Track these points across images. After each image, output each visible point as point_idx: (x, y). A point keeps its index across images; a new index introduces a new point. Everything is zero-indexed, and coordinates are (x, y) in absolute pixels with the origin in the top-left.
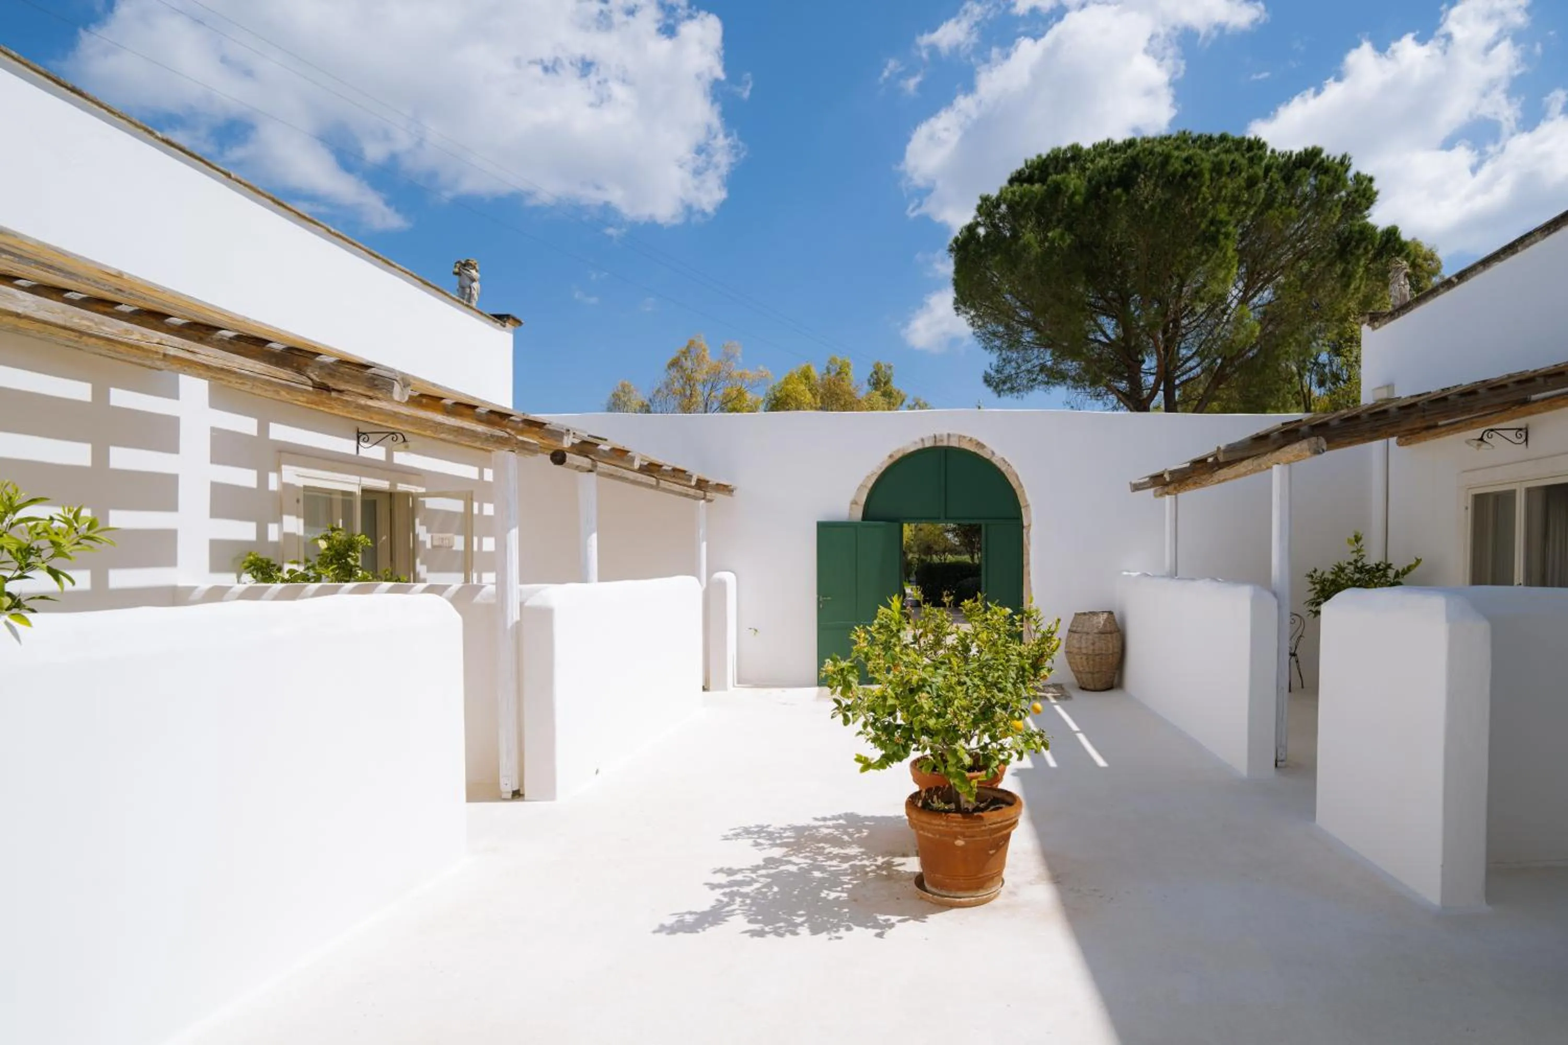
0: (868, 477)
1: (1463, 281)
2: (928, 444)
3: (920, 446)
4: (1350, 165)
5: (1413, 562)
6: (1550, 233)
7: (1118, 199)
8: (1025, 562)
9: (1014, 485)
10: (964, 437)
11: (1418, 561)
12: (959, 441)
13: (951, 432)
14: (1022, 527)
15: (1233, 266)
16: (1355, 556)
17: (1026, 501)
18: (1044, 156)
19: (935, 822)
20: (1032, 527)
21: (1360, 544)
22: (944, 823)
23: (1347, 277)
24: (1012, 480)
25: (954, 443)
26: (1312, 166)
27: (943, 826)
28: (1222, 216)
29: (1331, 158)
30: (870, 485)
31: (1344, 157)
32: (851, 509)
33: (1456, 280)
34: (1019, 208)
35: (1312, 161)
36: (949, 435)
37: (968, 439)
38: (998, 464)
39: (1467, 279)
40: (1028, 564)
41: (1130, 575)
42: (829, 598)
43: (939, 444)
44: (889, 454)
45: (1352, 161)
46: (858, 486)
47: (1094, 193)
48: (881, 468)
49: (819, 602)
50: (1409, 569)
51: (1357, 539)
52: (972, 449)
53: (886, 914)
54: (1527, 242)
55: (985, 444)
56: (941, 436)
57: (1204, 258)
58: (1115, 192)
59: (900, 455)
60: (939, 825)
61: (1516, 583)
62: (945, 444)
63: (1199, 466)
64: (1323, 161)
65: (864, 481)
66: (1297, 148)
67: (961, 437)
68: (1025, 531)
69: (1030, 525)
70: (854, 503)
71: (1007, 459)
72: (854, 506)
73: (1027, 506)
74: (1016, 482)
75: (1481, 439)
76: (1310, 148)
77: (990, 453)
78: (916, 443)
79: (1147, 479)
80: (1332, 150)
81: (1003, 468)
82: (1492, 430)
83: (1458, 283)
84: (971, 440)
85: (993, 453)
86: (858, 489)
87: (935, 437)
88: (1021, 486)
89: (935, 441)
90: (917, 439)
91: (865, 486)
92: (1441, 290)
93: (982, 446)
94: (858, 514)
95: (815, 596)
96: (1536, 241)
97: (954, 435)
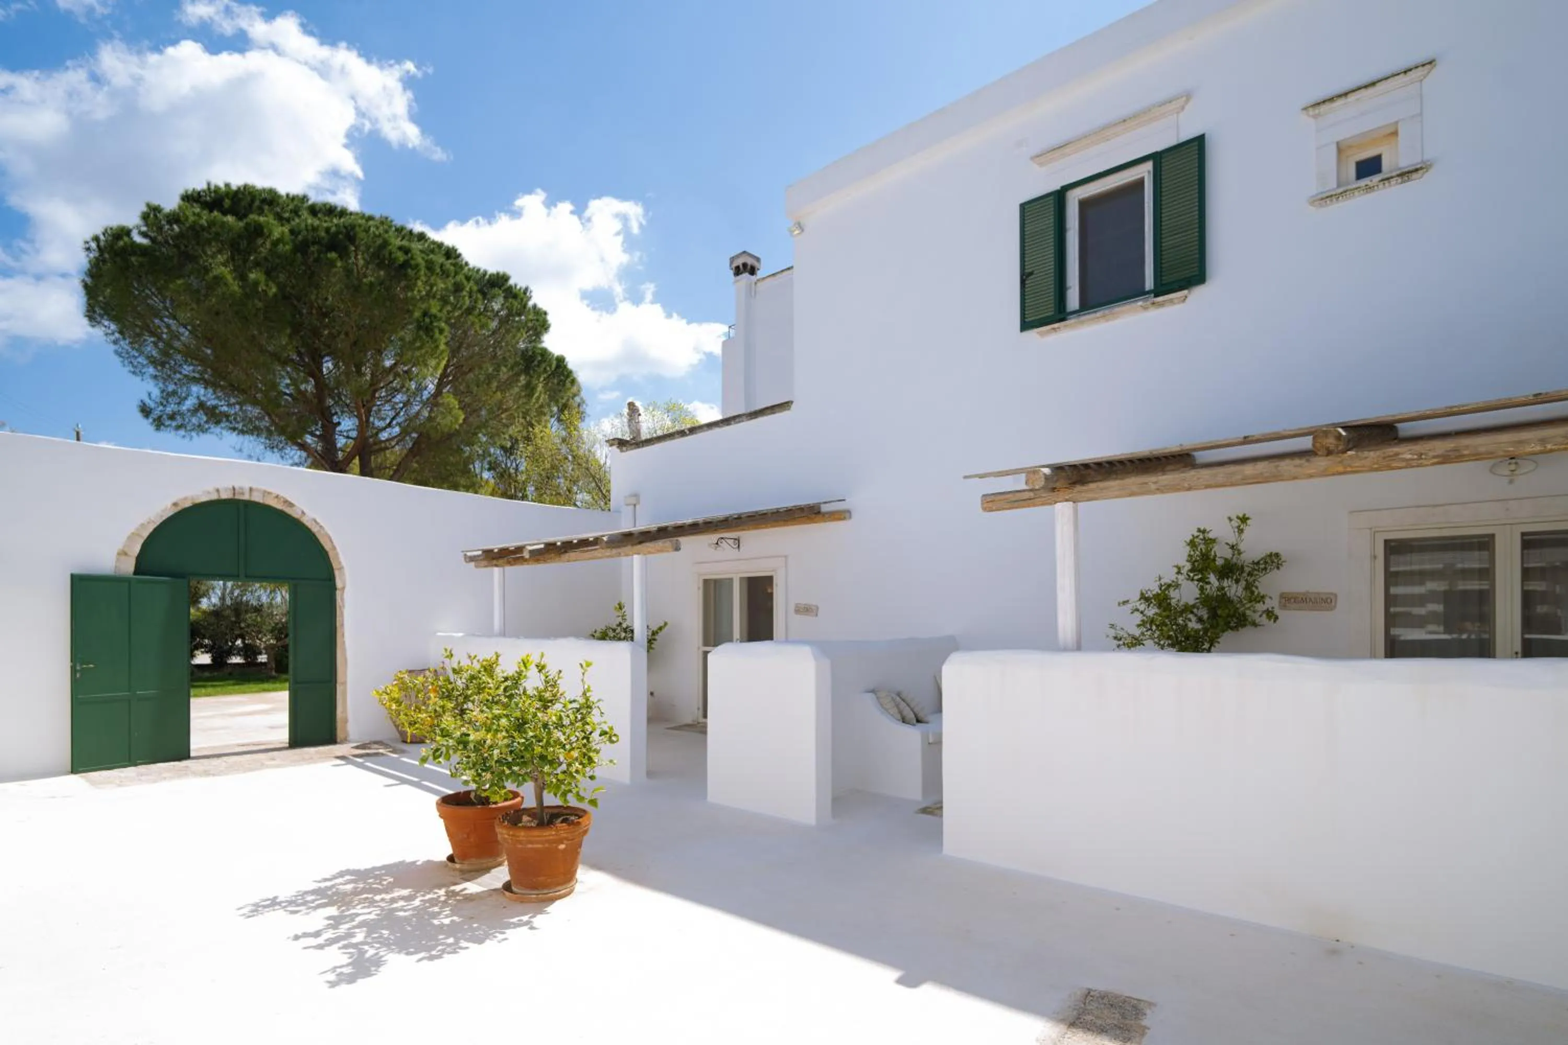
0: (142, 525)
1: (693, 434)
2: (225, 496)
3: (214, 497)
4: (531, 297)
5: (662, 624)
6: (751, 419)
7: (332, 264)
8: (338, 624)
9: (327, 547)
10: (269, 493)
11: (666, 624)
12: (264, 496)
13: (254, 486)
14: (333, 588)
15: (443, 359)
16: (620, 619)
17: (340, 563)
18: (234, 188)
19: (547, 833)
20: (346, 590)
21: (624, 610)
22: (554, 833)
23: (529, 389)
24: (323, 541)
25: (257, 498)
26: (502, 289)
27: (553, 835)
28: (434, 311)
29: (518, 287)
30: (146, 534)
31: (527, 289)
32: (118, 560)
33: (688, 432)
34: (206, 234)
35: (503, 285)
36: (251, 489)
37: (274, 495)
38: (308, 524)
39: (696, 433)
40: (342, 625)
41: (452, 637)
42: (91, 666)
43: (237, 497)
44: (174, 500)
45: (533, 294)
46: (128, 533)
47: (302, 247)
48: (162, 516)
49: (73, 670)
50: (660, 629)
51: (621, 607)
52: (279, 506)
53: (518, 916)
54: (737, 420)
55: (293, 502)
56: (241, 488)
57: (418, 344)
58: (329, 255)
59: (188, 504)
60: (549, 835)
61: (735, 640)
62: (246, 497)
63: (551, 547)
64: (511, 287)
65: (137, 529)
66: (492, 269)
67: (266, 493)
68: (338, 593)
69: (343, 588)
70: (123, 553)
71: (318, 520)
72: (123, 557)
73: (341, 568)
74: (329, 543)
75: (717, 544)
76: (501, 273)
77: (300, 513)
78: (209, 493)
79: (480, 553)
80: (517, 280)
81: (315, 529)
82: (722, 538)
83: (689, 435)
84: (277, 497)
85: (303, 513)
86: (129, 538)
87: (234, 489)
88: (334, 548)
89: (234, 494)
90: (211, 488)
91: (139, 535)
92: (677, 436)
93: (291, 505)
94: (128, 567)
95: (68, 664)
96: (743, 421)
97: (258, 490)
